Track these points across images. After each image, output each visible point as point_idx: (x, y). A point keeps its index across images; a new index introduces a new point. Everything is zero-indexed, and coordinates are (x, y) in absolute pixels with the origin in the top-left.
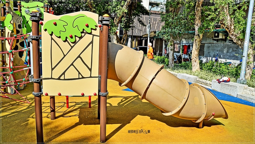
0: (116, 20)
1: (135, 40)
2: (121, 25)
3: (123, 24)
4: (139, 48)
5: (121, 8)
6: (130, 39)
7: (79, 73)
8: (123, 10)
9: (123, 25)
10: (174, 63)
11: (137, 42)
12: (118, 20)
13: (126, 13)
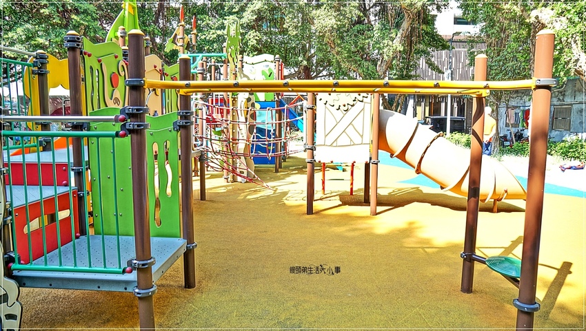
0: (380, 66)
1: (423, 104)
2: (391, 74)
3: (395, 72)
4: (430, 121)
5: (390, 43)
6: (411, 102)
7: (351, 140)
8: (395, 48)
9: (395, 75)
10: (498, 146)
11: (427, 109)
12: (384, 67)
13: (400, 51)
